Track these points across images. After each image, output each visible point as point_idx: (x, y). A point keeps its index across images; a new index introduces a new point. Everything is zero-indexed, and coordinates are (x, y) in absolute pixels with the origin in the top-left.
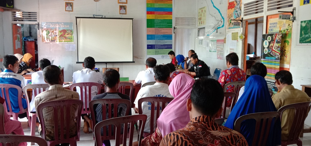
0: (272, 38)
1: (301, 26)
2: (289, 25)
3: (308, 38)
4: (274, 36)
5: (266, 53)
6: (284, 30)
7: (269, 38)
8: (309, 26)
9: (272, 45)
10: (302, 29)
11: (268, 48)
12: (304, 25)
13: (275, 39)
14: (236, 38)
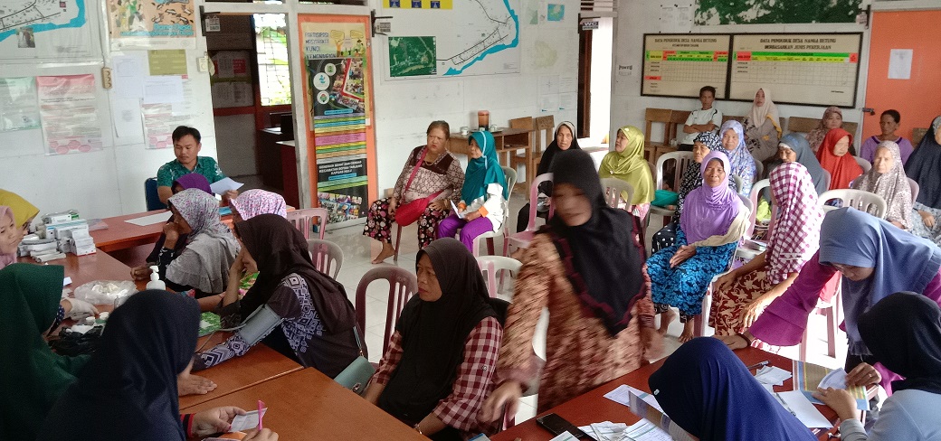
0: (338, 68)
1: (390, 46)
2: (359, 41)
3: (405, 67)
4: (342, 63)
5: (326, 102)
6: (350, 52)
7: (331, 69)
8: (404, 46)
9: (341, 83)
10: (392, 51)
11: (329, 90)
12: (395, 44)
13: (346, 71)
14: (175, 67)
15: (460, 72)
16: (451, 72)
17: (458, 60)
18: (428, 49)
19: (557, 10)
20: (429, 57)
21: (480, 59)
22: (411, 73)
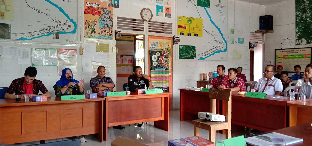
0: (161, 54)
1: (179, 48)
2: (169, 46)
3: (184, 56)
4: (162, 52)
6: (165, 49)
7: (158, 54)
8: (184, 49)
9: (161, 59)
10: (180, 50)
11: (157, 61)
12: (181, 47)
13: (163, 55)
14: (105, 50)
15: (205, 59)
16: (201, 59)
17: (204, 55)
18: (193, 50)
19: (241, 40)
20: (193, 53)
21: (212, 55)
22: (187, 58)
